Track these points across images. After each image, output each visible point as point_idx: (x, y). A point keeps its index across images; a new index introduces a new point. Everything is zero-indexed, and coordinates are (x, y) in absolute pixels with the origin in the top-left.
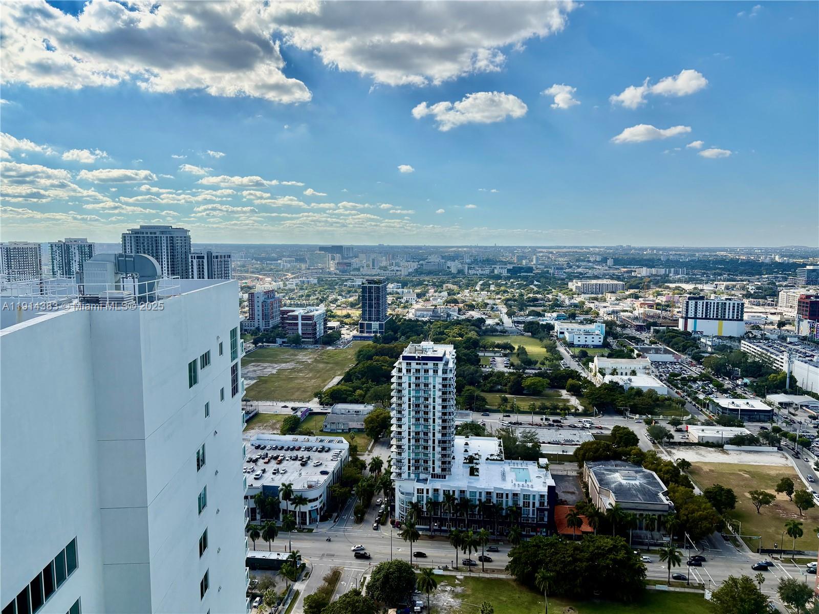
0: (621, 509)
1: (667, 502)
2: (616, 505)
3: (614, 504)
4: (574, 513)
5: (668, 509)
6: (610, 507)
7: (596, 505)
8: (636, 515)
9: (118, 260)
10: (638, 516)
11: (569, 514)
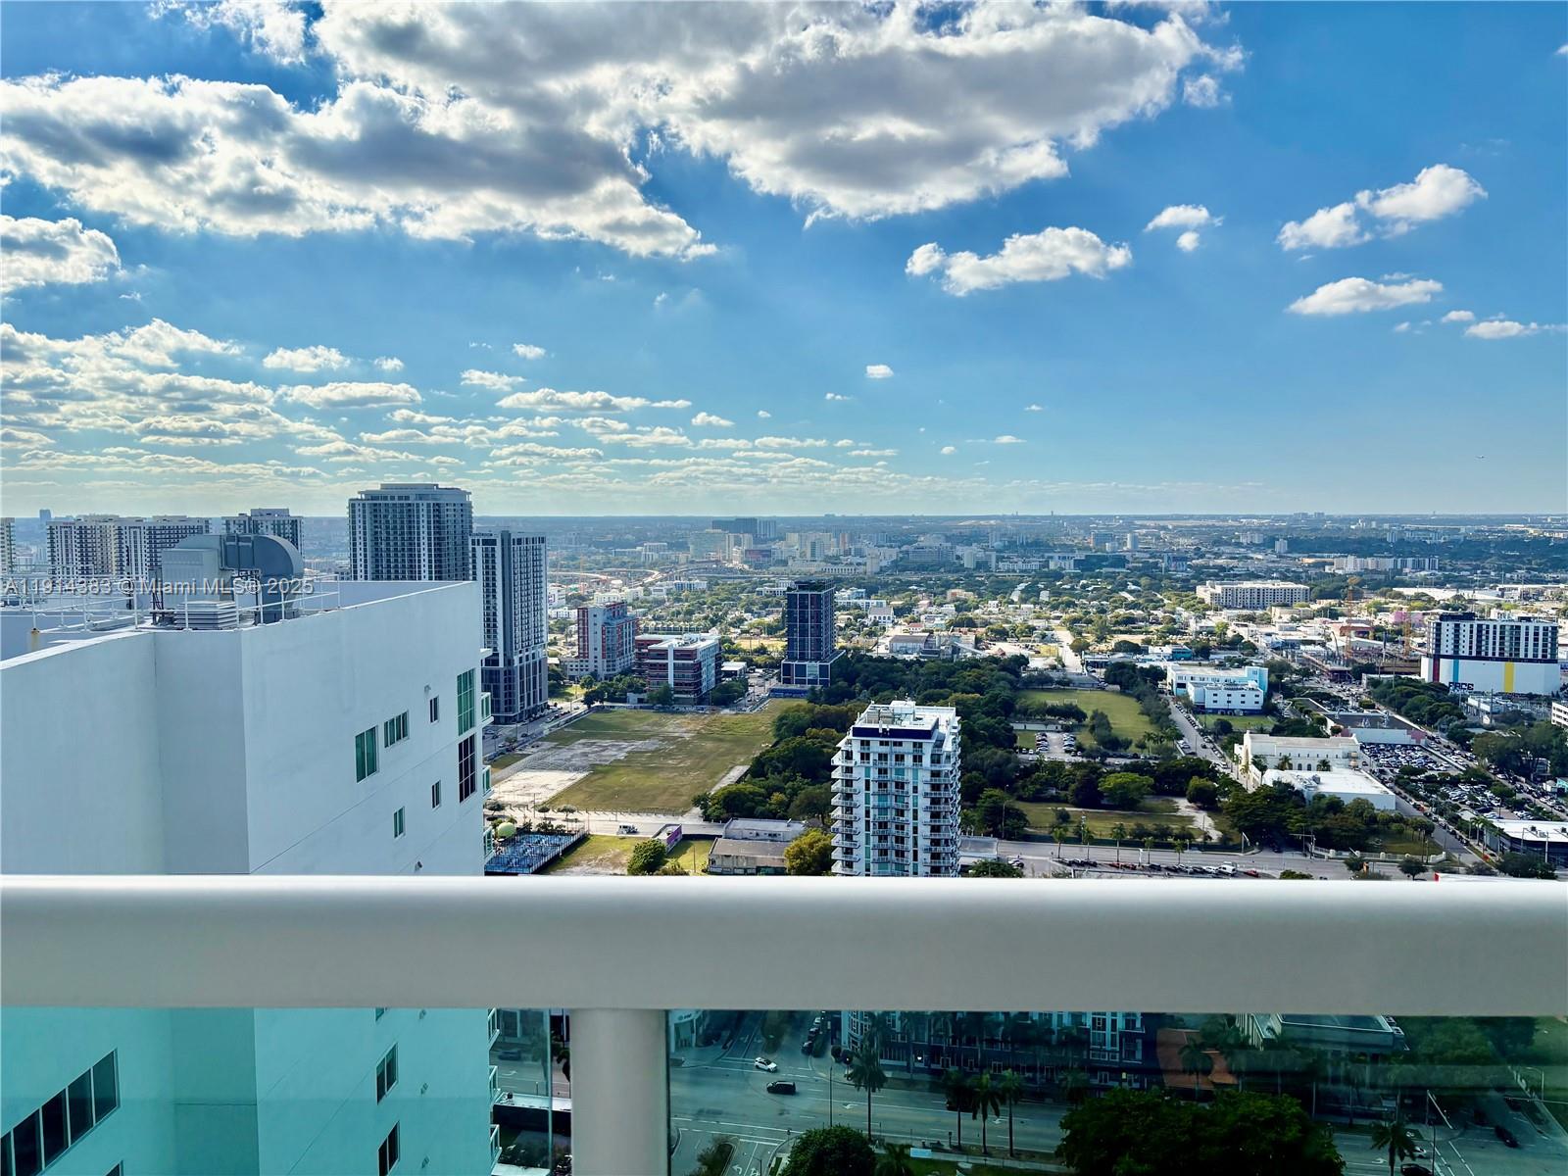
0: (1293, 1040)
1: (1390, 1029)
2: (1283, 1031)
3: (1278, 1029)
4: (1195, 1045)
5: (1391, 1043)
6: (1269, 1035)
7: (1243, 1030)
8: (1325, 1053)
9: (226, 547)
10: (1329, 1056)
11: (1187, 1047)
